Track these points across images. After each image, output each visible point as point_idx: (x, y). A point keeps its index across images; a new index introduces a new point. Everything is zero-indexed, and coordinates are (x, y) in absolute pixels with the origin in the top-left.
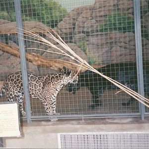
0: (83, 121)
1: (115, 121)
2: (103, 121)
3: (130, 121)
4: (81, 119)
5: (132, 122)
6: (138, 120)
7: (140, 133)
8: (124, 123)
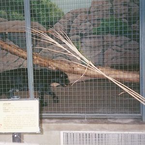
0: (86, 120)
1: (117, 121)
2: (105, 120)
3: (131, 122)
4: (84, 118)
5: (133, 123)
6: (139, 121)
7: (141, 133)
8: (126, 124)
